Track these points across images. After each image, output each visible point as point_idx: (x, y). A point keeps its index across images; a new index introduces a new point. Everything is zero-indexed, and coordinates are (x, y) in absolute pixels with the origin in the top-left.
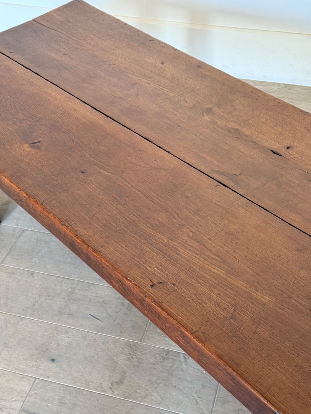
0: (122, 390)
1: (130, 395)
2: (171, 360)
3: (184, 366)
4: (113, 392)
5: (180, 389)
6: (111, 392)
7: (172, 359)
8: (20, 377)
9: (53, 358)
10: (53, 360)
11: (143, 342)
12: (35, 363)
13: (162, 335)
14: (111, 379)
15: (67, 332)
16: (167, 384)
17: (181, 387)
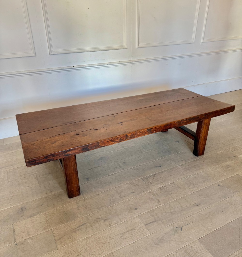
0: (162, 203)
2: (163, 189)
4: (160, 204)
8: (133, 219)
10: (136, 209)
11: (152, 190)
12: (132, 213)
13: (154, 186)
14: (156, 202)
15: (130, 201)
16: (169, 194)
17: (173, 193)
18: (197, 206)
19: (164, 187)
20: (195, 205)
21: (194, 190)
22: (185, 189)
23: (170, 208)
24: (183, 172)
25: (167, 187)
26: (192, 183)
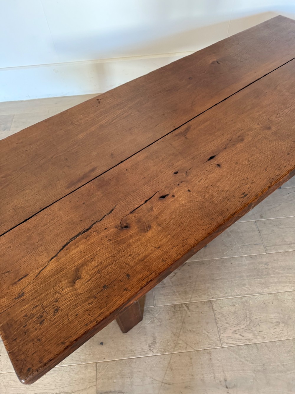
0: (158, 348)
1: (165, 349)
2: (179, 312)
3: (189, 313)
4: (153, 352)
5: (194, 331)
6: (151, 352)
7: (179, 310)
8: (84, 367)
9: (101, 342)
10: (102, 344)
11: (156, 305)
12: (90, 351)
13: (166, 295)
14: (147, 342)
16: (184, 331)
17: (194, 330)
18: (226, 389)
19: (184, 306)
20: (223, 383)
21: (243, 338)
22: (225, 330)
23: (166, 370)
24: (245, 278)
25: (190, 308)
26: (248, 316)
